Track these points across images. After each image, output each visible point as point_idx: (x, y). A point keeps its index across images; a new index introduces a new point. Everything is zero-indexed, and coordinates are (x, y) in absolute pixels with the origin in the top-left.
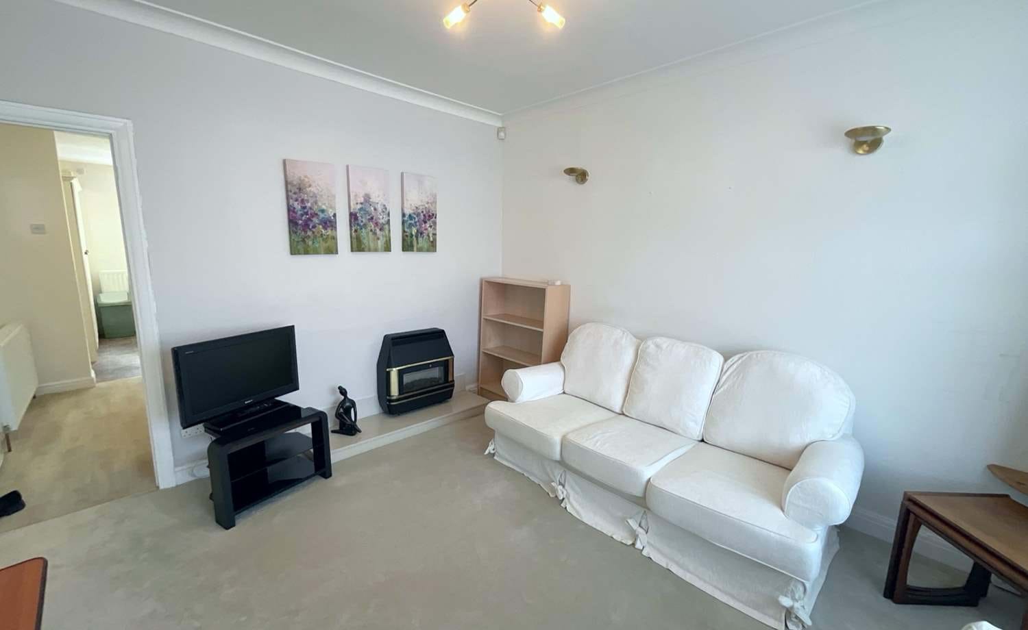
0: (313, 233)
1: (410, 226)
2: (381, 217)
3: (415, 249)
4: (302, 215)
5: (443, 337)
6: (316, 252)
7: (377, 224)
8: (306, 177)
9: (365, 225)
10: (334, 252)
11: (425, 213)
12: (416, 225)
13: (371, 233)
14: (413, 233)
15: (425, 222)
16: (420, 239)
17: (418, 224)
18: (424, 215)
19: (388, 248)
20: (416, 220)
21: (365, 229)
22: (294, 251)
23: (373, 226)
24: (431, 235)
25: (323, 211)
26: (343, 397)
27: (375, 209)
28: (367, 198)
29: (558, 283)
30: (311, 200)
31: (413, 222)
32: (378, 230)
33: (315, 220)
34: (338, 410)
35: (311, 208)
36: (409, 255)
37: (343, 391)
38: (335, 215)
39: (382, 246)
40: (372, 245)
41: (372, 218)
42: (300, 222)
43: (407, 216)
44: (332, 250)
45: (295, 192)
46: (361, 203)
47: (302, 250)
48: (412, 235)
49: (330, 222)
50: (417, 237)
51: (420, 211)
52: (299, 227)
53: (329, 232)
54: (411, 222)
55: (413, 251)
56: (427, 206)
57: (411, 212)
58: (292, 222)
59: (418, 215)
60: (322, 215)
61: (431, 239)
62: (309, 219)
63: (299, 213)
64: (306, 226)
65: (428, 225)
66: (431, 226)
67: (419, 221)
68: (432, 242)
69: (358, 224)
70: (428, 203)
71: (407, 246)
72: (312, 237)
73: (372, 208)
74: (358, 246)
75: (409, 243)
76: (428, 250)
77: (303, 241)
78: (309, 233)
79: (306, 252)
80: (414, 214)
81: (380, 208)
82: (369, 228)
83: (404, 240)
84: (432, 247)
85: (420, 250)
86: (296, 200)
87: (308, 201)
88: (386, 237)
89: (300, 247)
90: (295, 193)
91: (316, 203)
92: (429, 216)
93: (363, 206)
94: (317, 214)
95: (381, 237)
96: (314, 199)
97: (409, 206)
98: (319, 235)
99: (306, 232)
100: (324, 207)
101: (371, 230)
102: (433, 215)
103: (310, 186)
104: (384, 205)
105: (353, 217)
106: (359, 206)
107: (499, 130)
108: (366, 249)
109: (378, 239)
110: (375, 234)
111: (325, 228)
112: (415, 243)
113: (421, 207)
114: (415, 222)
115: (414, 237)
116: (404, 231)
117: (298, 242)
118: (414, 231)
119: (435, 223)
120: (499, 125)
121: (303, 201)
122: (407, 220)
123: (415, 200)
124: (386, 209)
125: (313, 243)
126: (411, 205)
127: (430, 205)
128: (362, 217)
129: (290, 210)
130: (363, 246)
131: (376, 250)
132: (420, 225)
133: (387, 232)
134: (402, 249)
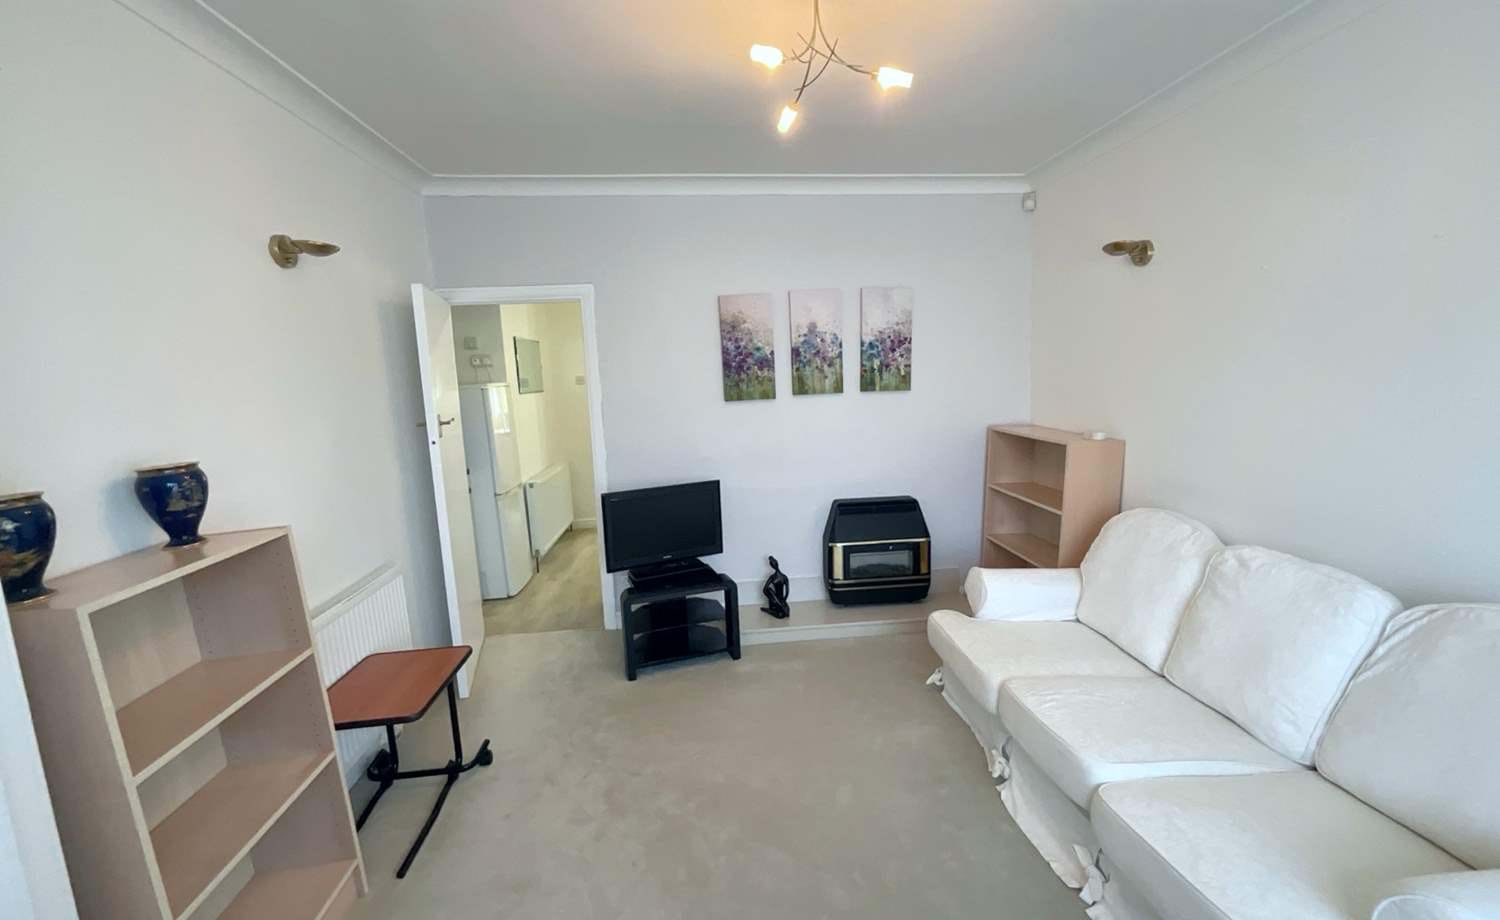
0: (748, 375)
1: (871, 357)
2: (830, 349)
3: (877, 388)
4: (736, 356)
5: (915, 509)
6: (750, 397)
7: (824, 359)
8: (740, 312)
9: (809, 361)
10: (771, 395)
11: (892, 338)
12: (880, 356)
13: (816, 371)
14: (875, 367)
15: (893, 350)
16: (885, 375)
17: (882, 354)
18: (892, 341)
19: (838, 388)
20: (880, 349)
21: (810, 366)
22: (728, 398)
23: (819, 362)
24: (902, 367)
25: (758, 349)
26: (774, 571)
27: (822, 340)
28: (812, 328)
29: (1099, 436)
30: (746, 338)
31: (874, 352)
32: (826, 367)
33: (750, 360)
34: (768, 584)
35: (745, 347)
36: (869, 395)
37: (773, 563)
38: (772, 353)
39: (830, 385)
40: (818, 387)
41: (818, 352)
42: (734, 364)
43: (866, 345)
44: (769, 394)
45: (730, 329)
46: (805, 335)
47: (735, 397)
48: (873, 370)
49: (767, 360)
50: (880, 371)
51: (885, 336)
52: (733, 370)
53: (766, 373)
54: (872, 352)
55: (874, 390)
56: (896, 328)
57: (873, 338)
58: (726, 365)
59: (883, 342)
60: (757, 354)
61: (903, 373)
62: (744, 360)
63: (733, 353)
64: (740, 368)
65: (897, 354)
66: (902, 356)
67: (883, 350)
68: (904, 377)
69: (800, 361)
70: (898, 324)
71: (867, 384)
72: (746, 379)
73: (819, 340)
74: (801, 388)
75: (869, 380)
76: (897, 388)
77: (737, 385)
78: (743, 376)
79: (740, 398)
80: (877, 340)
81: (828, 338)
82: (815, 365)
83: (862, 376)
84: (904, 382)
85: (884, 388)
86: (730, 340)
87: (742, 340)
88: (836, 374)
89: (734, 392)
90: (729, 332)
91: (751, 340)
92: (900, 341)
93: (807, 338)
94: (751, 354)
95: (830, 375)
96: (748, 337)
97: (869, 332)
98: (754, 377)
99: (739, 375)
100: (760, 345)
101: (817, 367)
102: (906, 339)
103: (745, 322)
104: (835, 335)
105: (796, 352)
106: (802, 339)
107: (1026, 197)
108: (810, 391)
109: (826, 377)
110: (821, 371)
111: (761, 369)
112: (877, 379)
113: (888, 331)
114: (878, 352)
115: (877, 373)
116: (862, 365)
117: (730, 386)
118: (876, 363)
119: (909, 350)
120: (1024, 188)
121: (736, 340)
122: (868, 350)
123: (879, 321)
124: (837, 338)
125: (748, 387)
126: (872, 329)
127: (900, 326)
128: (805, 352)
129: (725, 351)
130: (806, 388)
131: (823, 392)
132: (886, 356)
133: (838, 367)
134: (859, 388)
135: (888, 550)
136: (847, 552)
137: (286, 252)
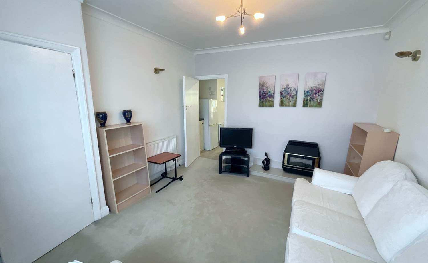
0: (266, 99)
1: (307, 96)
2: (293, 93)
3: (308, 106)
4: (263, 94)
6: (266, 106)
7: (290, 96)
8: (265, 81)
9: (285, 96)
10: (272, 106)
11: (316, 90)
12: (310, 96)
13: (287, 99)
14: (308, 99)
15: (316, 94)
16: (312, 102)
17: (311, 95)
18: (316, 91)
19: (295, 105)
20: (311, 93)
21: (285, 98)
22: (260, 106)
23: (289, 97)
24: (319, 100)
25: (270, 92)
26: (266, 157)
27: (290, 90)
28: (287, 86)
29: (387, 131)
30: (266, 89)
31: (309, 94)
32: (291, 99)
33: (267, 95)
34: (264, 160)
35: (266, 91)
36: (306, 108)
37: (266, 155)
38: (274, 93)
39: (292, 104)
40: (287, 104)
41: (289, 93)
42: (262, 96)
43: (306, 92)
44: (272, 105)
45: (262, 86)
46: (285, 88)
47: (261, 106)
48: (307, 100)
49: (272, 96)
50: (310, 101)
51: (313, 89)
52: (261, 98)
53: (271, 99)
54: (308, 94)
55: (307, 107)
56: (318, 86)
57: (308, 90)
58: (260, 96)
59: (312, 91)
60: (269, 94)
61: (319, 102)
62: (265, 95)
63: (262, 93)
64: (264, 97)
65: (317, 95)
66: (319, 96)
67: (312, 94)
68: (319, 103)
69: (282, 96)
70: (319, 85)
71: (305, 105)
72: (265, 101)
73: (289, 90)
74: (282, 104)
76: (316, 107)
77: (262, 102)
78: (264, 100)
79: (263, 106)
80: (310, 90)
81: (293, 89)
82: (287, 98)
83: (304, 102)
84: (319, 105)
85: (311, 106)
86: (261, 89)
87: (265, 89)
88: (294, 101)
89: (261, 104)
90: (261, 87)
91: (267, 89)
92: (319, 91)
93: (285, 89)
94: (267, 93)
95: (292, 101)
96: (267, 88)
97: (308, 87)
98: (267, 100)
99: (263, 99)
100: (270, 91)
101: (288, 98)
102: (321, 90)
103: (266, 84)
104: (295, 88)
105: (281, 93)
106: (284, 89)
107: (386, 34)
108: (285, 106)
109: (291, 101)
110: (289, 99)
111: (270, 98)
112: (309, 103)
113: (314, 87)
114: (310, 94)
115: (309, 101)
116: (304, 98)
117: (260, 103)
118: (309, 98)
119: (322, 94)
120: (388, 30)
121: (263, 89)
122: (307, 93)
123: (312, 84)
124: (296, 89)
125: (265, 103)
126: (309, 87)
127: (320, 86)
128: (284, 93)
129: (260, 93)
130: (284, 104)
131: (289, 106)
132: (313, 96)
133: (295, 99)
134: (302, 106)
135: (304, 158)
136: (289, 156)
137: (157, 71)
